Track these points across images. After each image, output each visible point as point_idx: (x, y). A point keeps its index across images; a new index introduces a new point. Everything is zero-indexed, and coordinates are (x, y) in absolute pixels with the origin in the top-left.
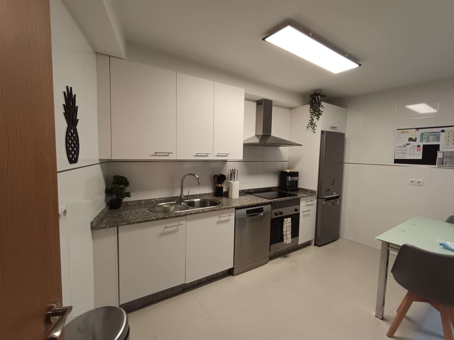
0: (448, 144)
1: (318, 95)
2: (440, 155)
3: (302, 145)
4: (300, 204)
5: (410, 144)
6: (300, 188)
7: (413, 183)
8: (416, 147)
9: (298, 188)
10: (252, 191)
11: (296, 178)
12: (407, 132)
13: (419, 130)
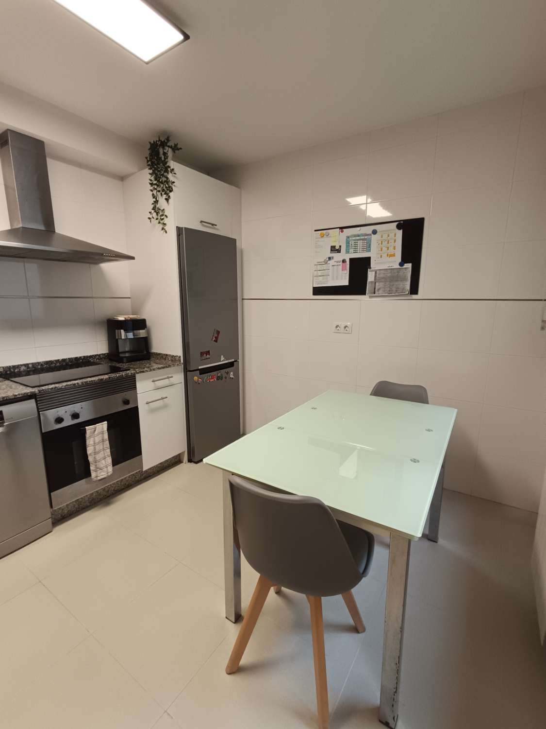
0: (381, 257)
1: (163, 144)
2: (371, 277)
3: (133, 258)
4: (136, 387)
5: (333, 257)
6: (154, 353)
7: (339, 329)
8: (341, 263)
9: (152, 353)
10: (23, 368)
11: (142, 333)
12: (329, 235)
13: (344, 230)
